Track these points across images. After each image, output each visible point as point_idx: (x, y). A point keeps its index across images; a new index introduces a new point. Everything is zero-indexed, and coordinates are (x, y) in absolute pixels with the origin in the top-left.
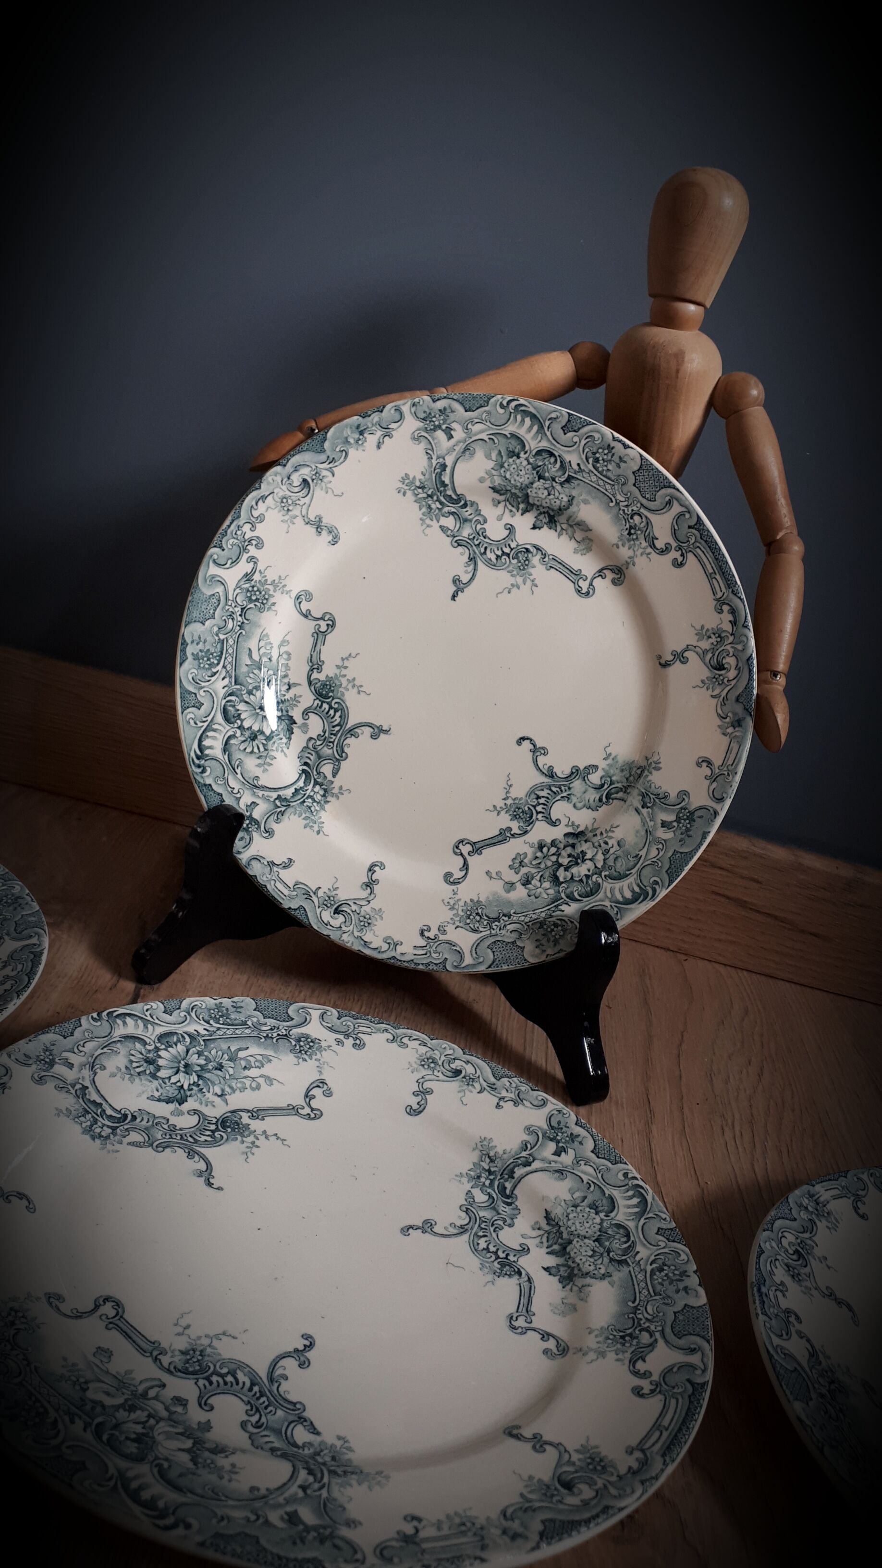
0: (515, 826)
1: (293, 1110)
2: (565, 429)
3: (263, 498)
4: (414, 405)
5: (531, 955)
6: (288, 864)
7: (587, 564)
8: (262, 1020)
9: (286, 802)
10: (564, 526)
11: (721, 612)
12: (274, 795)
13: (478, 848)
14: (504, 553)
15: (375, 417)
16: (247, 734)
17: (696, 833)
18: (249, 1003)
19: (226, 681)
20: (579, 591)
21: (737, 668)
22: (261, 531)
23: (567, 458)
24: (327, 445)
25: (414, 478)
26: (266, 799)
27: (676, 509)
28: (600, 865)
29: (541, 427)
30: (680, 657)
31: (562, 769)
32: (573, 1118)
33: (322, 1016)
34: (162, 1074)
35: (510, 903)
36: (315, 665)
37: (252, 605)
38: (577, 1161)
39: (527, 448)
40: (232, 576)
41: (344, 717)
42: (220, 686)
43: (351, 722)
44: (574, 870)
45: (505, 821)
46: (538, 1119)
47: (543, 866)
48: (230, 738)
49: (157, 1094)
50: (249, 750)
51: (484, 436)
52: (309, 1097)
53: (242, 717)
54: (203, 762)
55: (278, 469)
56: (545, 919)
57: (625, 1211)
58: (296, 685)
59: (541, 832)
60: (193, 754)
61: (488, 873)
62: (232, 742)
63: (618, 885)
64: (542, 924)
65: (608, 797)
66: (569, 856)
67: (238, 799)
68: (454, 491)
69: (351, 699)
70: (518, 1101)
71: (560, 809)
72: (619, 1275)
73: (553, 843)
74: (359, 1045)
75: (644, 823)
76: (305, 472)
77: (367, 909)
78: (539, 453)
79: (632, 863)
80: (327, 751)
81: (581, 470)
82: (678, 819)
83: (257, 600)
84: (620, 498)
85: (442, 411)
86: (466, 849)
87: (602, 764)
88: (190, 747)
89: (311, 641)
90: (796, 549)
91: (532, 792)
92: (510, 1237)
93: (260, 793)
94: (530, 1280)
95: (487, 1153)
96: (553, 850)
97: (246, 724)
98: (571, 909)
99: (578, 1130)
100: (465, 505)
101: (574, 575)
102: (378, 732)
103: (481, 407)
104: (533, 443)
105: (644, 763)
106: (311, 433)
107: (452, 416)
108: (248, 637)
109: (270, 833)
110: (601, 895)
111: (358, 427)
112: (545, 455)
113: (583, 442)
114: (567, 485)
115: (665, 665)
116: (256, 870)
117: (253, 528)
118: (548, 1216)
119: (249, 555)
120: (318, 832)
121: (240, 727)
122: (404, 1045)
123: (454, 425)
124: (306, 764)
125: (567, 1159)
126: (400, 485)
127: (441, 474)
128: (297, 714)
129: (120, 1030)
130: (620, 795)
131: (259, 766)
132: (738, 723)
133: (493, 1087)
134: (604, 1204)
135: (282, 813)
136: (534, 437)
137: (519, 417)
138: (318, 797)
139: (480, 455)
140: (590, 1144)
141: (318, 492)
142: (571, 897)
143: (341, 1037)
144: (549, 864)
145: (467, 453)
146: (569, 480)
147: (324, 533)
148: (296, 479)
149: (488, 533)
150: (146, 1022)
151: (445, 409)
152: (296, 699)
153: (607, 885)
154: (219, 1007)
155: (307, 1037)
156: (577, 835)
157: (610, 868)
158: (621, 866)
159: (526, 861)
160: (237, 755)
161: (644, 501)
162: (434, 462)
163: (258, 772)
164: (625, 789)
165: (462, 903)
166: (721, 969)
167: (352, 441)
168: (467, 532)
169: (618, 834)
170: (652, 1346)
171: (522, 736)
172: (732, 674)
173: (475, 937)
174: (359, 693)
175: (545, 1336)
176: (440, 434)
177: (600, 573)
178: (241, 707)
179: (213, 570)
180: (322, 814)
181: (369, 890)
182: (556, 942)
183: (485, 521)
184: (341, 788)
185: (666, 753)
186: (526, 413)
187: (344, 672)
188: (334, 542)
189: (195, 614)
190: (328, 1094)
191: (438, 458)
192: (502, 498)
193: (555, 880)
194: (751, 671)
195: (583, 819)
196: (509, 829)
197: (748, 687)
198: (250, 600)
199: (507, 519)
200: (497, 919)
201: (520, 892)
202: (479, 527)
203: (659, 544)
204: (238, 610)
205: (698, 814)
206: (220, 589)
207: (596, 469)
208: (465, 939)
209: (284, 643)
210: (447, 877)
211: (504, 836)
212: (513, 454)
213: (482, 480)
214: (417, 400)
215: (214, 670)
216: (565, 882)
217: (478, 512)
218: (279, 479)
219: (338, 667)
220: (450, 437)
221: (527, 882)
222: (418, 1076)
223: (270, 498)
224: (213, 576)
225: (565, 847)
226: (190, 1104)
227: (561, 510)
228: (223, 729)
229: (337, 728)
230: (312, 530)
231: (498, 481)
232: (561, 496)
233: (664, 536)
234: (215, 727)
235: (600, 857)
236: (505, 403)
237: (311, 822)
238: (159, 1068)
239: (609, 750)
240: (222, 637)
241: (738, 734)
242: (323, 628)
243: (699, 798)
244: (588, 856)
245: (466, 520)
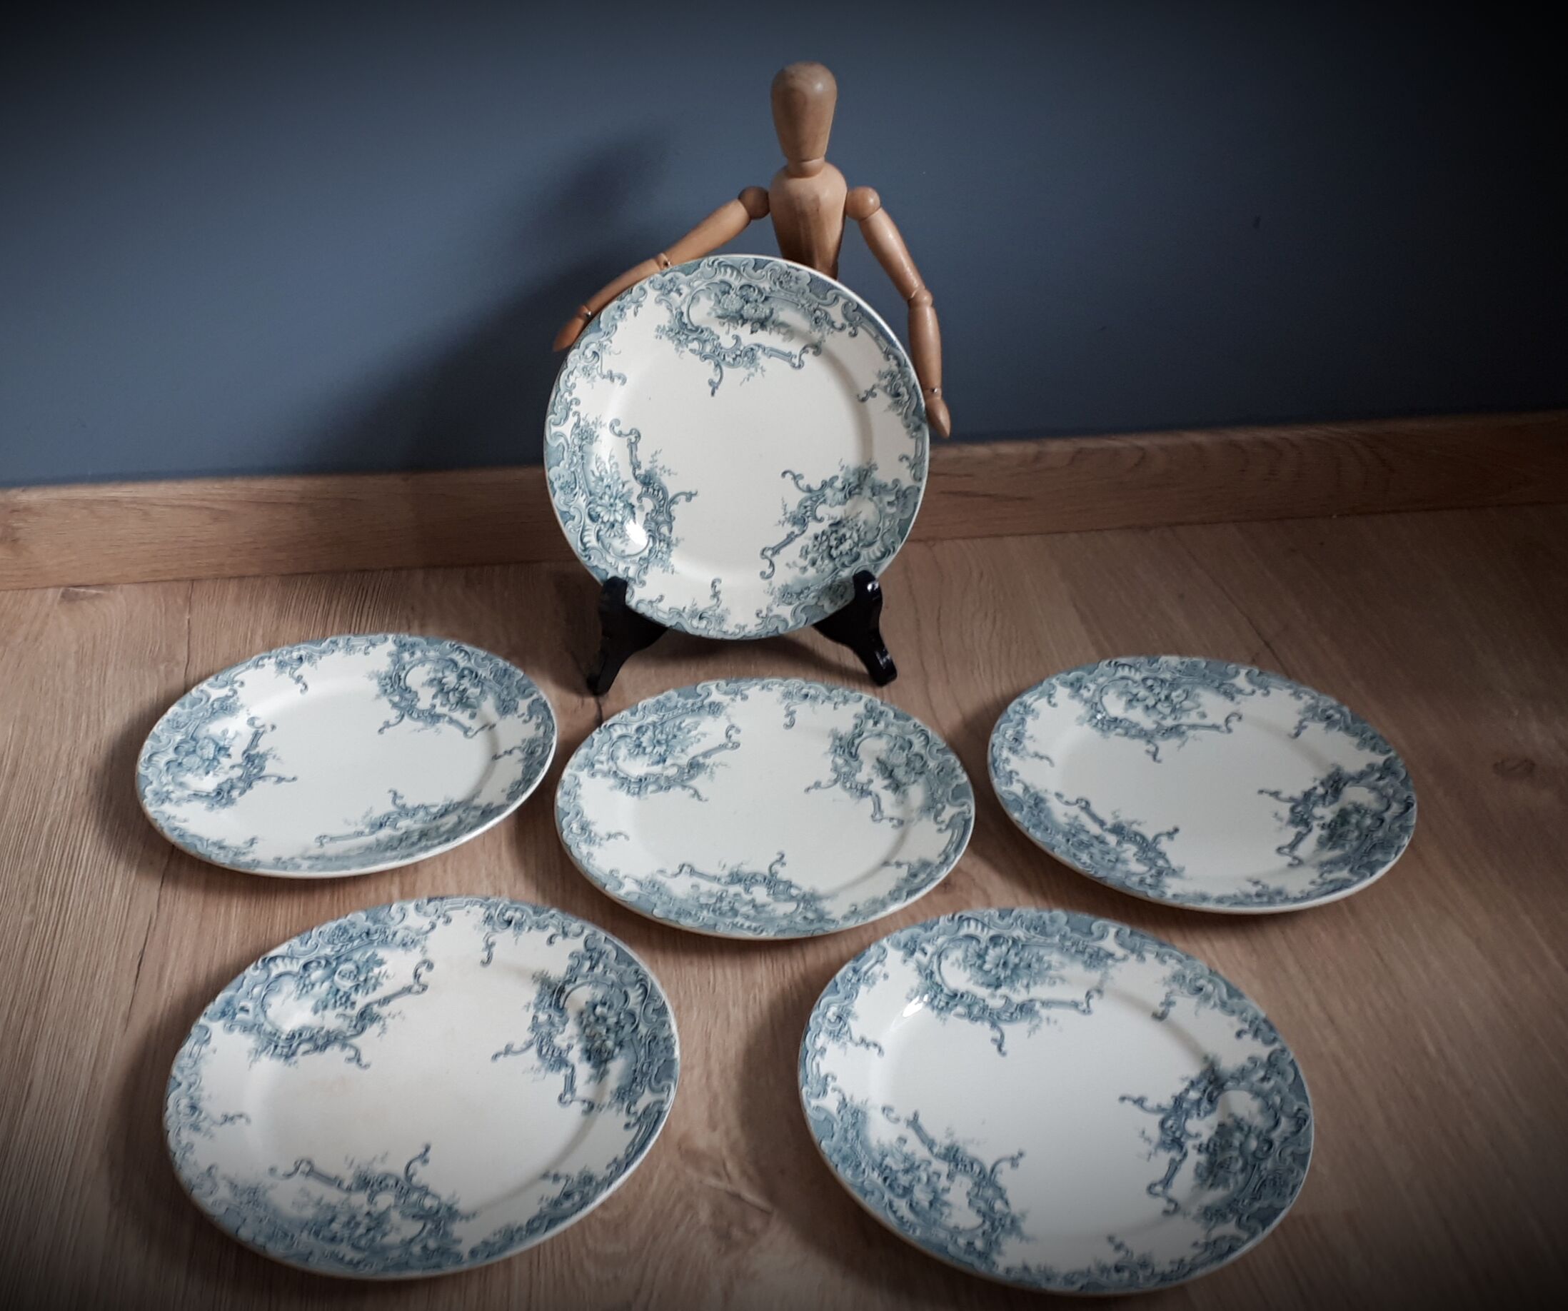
0: (796, 530)
1: (722, 747)
2: (755, 268)
3: (572, 373)
4: (651, 282)
5: (829, 609)
6: (661, 599)
7: (794, 347)
8: (685, 702)
9: (646, 560)
10: (772, 327)
11: (888, 359)
12: (637, 558)
13: (776, 550)
14: (737, 356)
15: (628, 298)
16: (608, 525)
17: (911, 504)
18: (672, 693)
19: (584, 496)
20: (793, 366)
21: (909, 393)
22: (575, 394)
23: (762, 286)
24: (602, 325)
25: (664, 326)
26: (633, 562)
27: (842, 301)
28: (856, 539)
29: (739, 272)
30: (871, 393)
31: (816, 485)
32: (879, 702)
33: (717, 686)
34: (648, 750)
35: (807, 581)
36: (636, 465)
37: (584, 443)
38: (887, 726)
39: (733, 286)
40: (567, 428)
41: (665, 493)
42: (581, 501)
43: (670, 496)
44: (841, 548)
45: (789, 528)
46: (860, 708)
47: (820, 550)
48: (598, 531)
49: (650, 763)
50: (612, 535)
51: (703, 287)
52: (728, 736)
53: (602, 515)
54: (587, 553)
55: (574, 352)
56: (831, 584)
57: (918, 745)
58: (627, 482)
59: (814, 528)
60: (579, 550)
61: (787, 564)
62: (601, 533)
63: (871, 550)
64: (830, 587)
65: (850, 493)
66: (836, 539)
67: (617, 568)
68: (693, 325)
69: (666, 480)
70: (846, 701)
71: (822, 511)
72: (922, 780)
73: (823, 533)
74: (745, 698)
75: (876, 506)
76: (593, 347)
77: (718, 611)
78: (742, 288)
79: (876, 534)
80: (661, 518)
81: (772, 291)
82: (897, 498)
83: (586, 438)
84: (803, 302)
85: (671, 280)
86: (769, 553)
87: (841, 474)
88: (577, 547)
89: (628, 451)
90: (926, 298)
91: (800, 505)
92: (861, 777)
93: (629, 560)
94: (877, 796)
95: (838, 738)
96: (824, 538)
97: (605, 519)
98: (846, 573)
99: (882, 708)
100: (702, 331)
101: (788, 356)
102: (690, 496)
103: (695, 270)
104: (736, 283)
105: (866, 467)
106: (589, 320)
107: (678, 282)
108: (589, 463)
109: (643, 583)
110: (862, 559)
111: (619, 307)
112: (746, 288)
113: (769, 274)
114: (766, 303)
115: (864, 400)
116: (643, 609)
117: (571, 394)
118: (878, 760)
119: (574, 410)
120: (673, 572)
121: (603, 522)
122: (770, 689)
123: (681, 286)
124: (649, 531)
125: (881, 726)
126: (656, 333)
127: (681, 319)
128: (634, 500)
129: (615, 735)
130: (857, 490)
131: (622, 542)
132: (918, 428)
133: (829, 698)
134: (907, 745)
135: (647, 567)
136: (736, 278)
137: (723, 270)
138: (664, 549)
139: (703, 299)
140: (891, 715)
141: (605, 356)
142: (844, 566)
143: (732, 696)
144: (824, 548)
145: (695, 301)
146: (766, 299)
147: (616, 380)
148: (589, 353)
149: (723, 345)
150: (626, 725)
151: (672, 279)
152: (630, 492)
153: (864, 552)
154: (658, 702)
155: (714, 703)
156: (837, 524)
157: (863, 540)
158: (870, 537)
159: (809, 550)
160: (607, 541)
161: (821, 301)
162: (674, 312)
163: (622, 547)
164: (859, 486)
165: (776, 589)
166: (961, 542)
167: (617, 317)
168: (708, 348)
169: (862, 517)
170: (944, 808)
171: (783, 471)
172: (906, 397)
173: (791, 608)
174: (670, 474)
175: (892, 819)
176: (674, 295)
177: (804, 350)
178: (599, 509)
179: (554, 429)
180: (671, 559)
181: (716, 600)
182: (842, 596)
183: (718, 338)
184: (677, 539)
185: (878, 458)
186: (726, 266)
187: (655, 464)
188: (624, 381)
189: (552, 461)
190: (738, 731)
191: (676, 309)
192: (725, 320)
193: (831, 557)
194: (917, 393)
195: (838, 512)
196: (793, 533)
197: (918, 404)
198: (583, 440)
199: (733, 332)
200: (802, 592)
201: (811, 572)
202: (715, 343)
203: (838, 325)
204: (577, 448)
205: (908, 492)
206: (562, 440)
207: (783, 288)
208: (785, 611)
209: (611, 457)
210: (762, 574)
211: (790, 538)
212: (724, 293)
213: (709, 314)
214: (652, 279)
215: (574, 492)
216: (837, 556)
217: (712, 333)
218: (577, 357)
219: (651, 462)
220: (681, 294)
221: (814, 563)
222: (784, 705)
223: (575, 371)
224: (555, 433)
225: (831, 534)
226: (669, 762)
227: (767, 319)
228: (592, 528)
229: (662, 502)
230: (608, 381)
231: (720, 312)
232: (764, 310)
233: (838, 318)
234: (587, 527)
235: (855, 535)
236: (710, 263)
237: (666, 567)
238: (645, 749)
239: (842, 464)
240: (572, 469)
241: (919, 436)
242: (633, 440)
243: (907, 481)
244: (848, 536)
245: (705, 341)
